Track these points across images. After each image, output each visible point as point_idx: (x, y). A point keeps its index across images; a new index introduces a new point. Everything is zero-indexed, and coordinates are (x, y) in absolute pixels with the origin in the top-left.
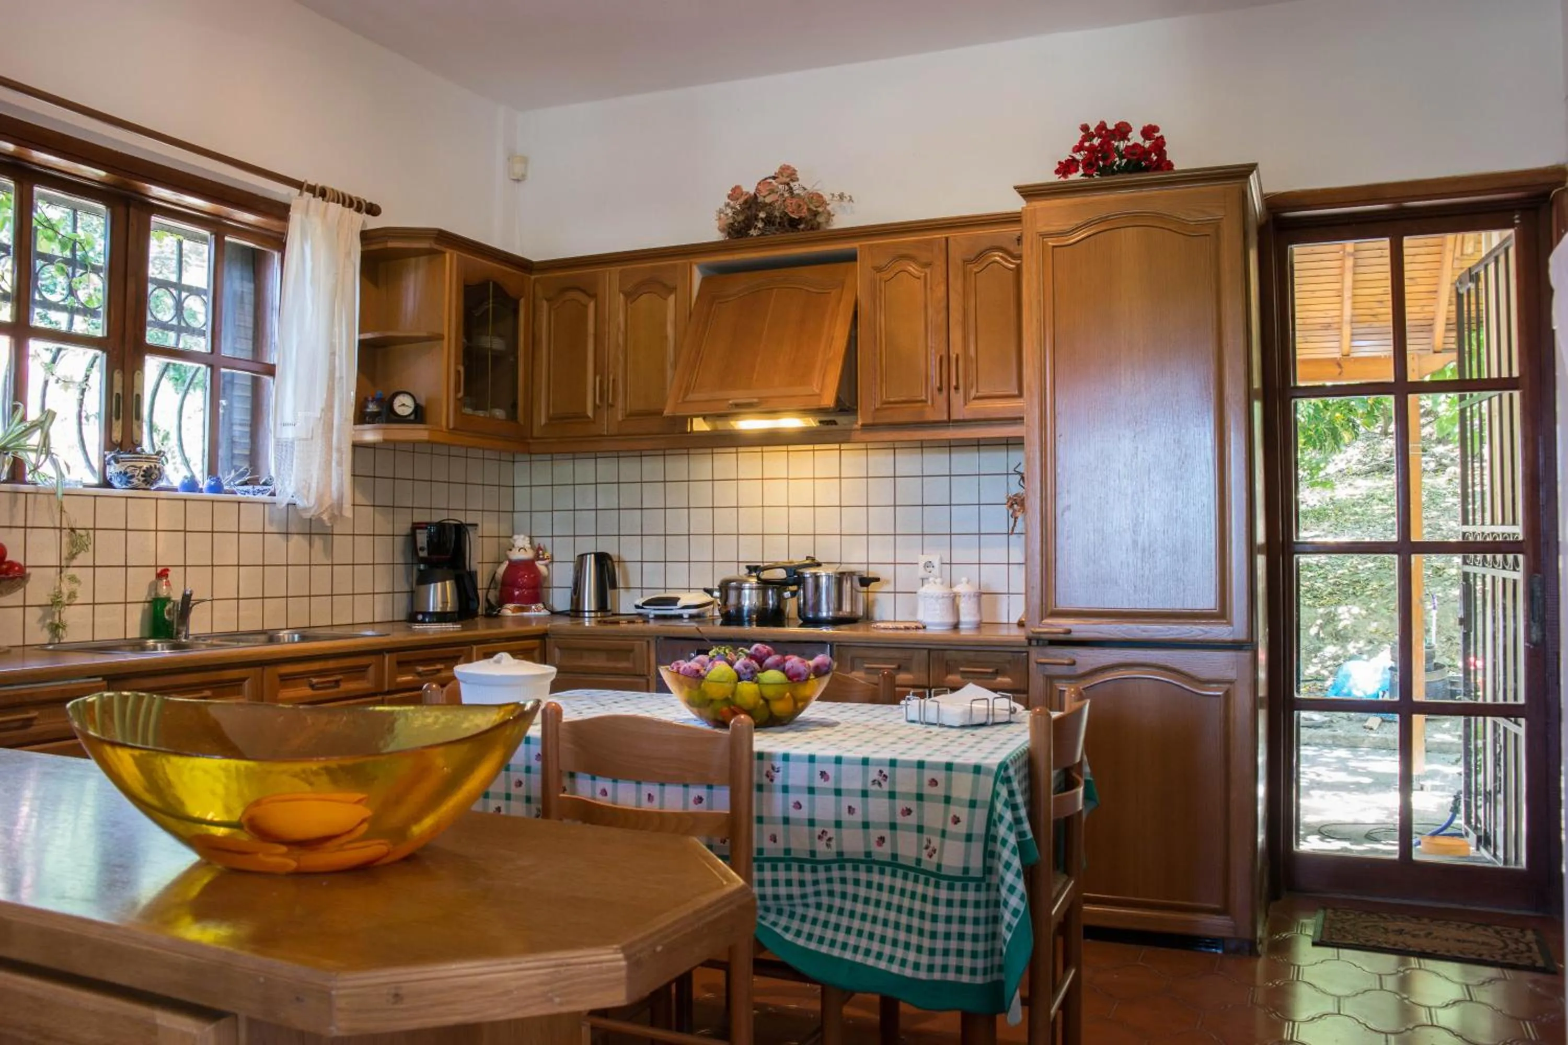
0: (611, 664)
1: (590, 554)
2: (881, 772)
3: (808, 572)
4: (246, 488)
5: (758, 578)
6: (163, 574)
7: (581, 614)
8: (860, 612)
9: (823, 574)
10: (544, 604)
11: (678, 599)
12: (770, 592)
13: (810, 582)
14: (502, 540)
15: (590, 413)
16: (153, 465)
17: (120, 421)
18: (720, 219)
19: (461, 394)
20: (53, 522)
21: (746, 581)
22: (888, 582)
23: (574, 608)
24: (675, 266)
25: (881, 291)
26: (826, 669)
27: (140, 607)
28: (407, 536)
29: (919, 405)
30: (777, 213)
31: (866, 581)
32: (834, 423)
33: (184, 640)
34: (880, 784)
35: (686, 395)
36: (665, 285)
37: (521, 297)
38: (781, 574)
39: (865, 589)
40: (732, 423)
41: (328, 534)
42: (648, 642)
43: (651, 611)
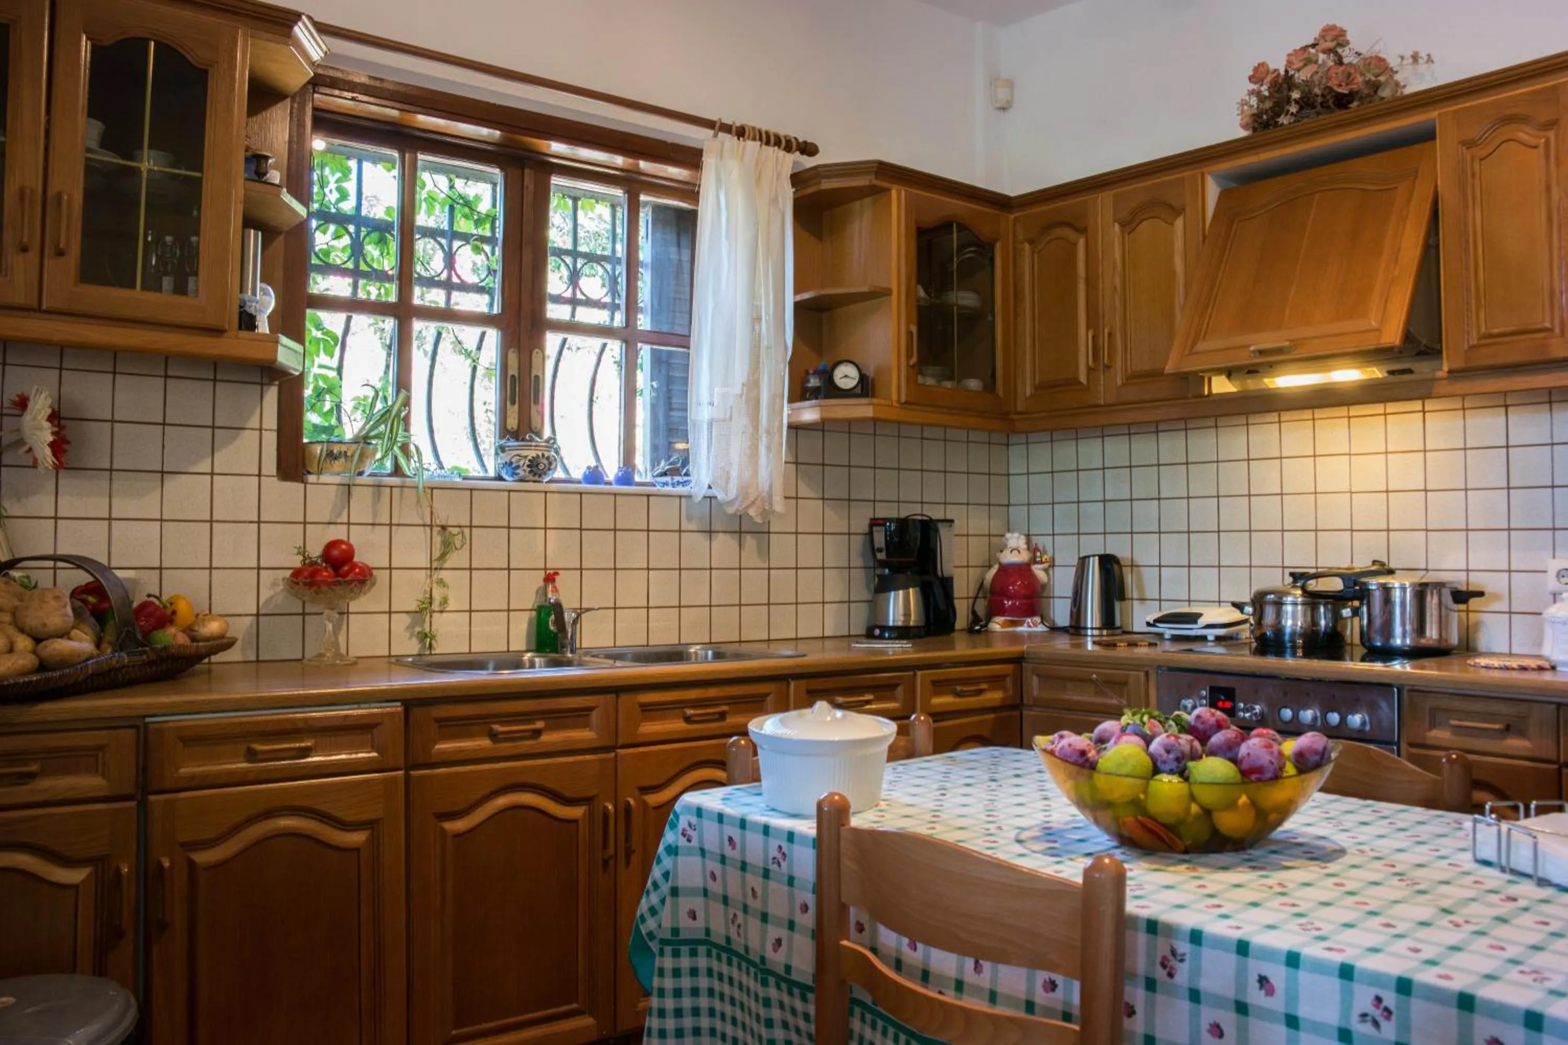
0: (1100, 700)
1: (1094, 556)
2: (1378, 1000)
3: (1374, 583)
4: (664, 479)
5: (1303, 588)
6: (550, 578)
7: (1083, 632)
8: (1454, 639)
9: (1397, 585)
10: (1042, 617)
11: (1200, 615)
12: (1322, 609)
13: (1377, 597)
14: (993, 539)
15: (1083, 378)
16: (540, 454)
17: (516, 406)
18: (1243, 111)
19: (914, 360)
20: (422, 518)
21: (1287, 594)
22: (1497, 597)
23: (1074, 624)
24: (1183, 178)
25: (1473, 175)
26: (1317, 758)
27: (526, 616)
28: (866, 534)
29: (1541, 335)
30: (1317, 91)
31: (1462, 596)
32: (1410, 371)
33: (570, 655)
34: (1376, 1024)
35: (1194, 344)
36: (1171, 207)
37: (997, 240)
38: (1336, 585)
39: (1463, 607)
40: (1266, 380)
41: (763, 533)
42: (1147, 674)
43: (1168, 631)
